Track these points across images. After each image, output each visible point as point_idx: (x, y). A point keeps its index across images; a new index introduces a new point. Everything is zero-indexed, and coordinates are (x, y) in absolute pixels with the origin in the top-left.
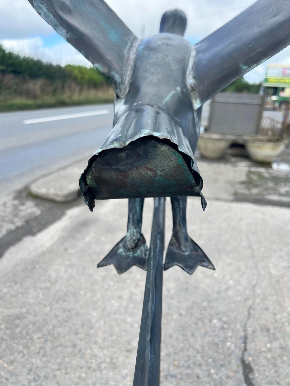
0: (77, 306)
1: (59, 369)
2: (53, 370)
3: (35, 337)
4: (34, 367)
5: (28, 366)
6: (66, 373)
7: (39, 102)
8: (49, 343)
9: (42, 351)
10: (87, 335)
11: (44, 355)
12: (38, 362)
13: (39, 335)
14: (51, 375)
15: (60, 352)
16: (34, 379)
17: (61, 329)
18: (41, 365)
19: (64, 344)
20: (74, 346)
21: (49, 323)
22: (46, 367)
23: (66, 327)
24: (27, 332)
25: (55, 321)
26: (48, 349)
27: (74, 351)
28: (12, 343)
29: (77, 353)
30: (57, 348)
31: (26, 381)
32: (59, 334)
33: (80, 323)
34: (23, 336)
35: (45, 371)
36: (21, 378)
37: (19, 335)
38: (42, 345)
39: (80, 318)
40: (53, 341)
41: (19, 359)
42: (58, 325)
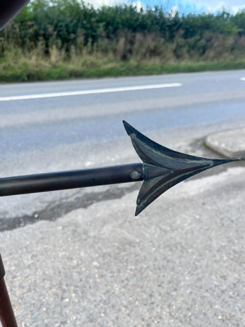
0: (177, 261)
1: (126, 307)
2: (122, 304)
3: (129, 267)
4: (112, 291)
5: (109, 287)
8: (135, 279)
9: (126, 282)
11: (124, 287)
12: (117, 289)
13: (133, 267)
14: (117, 308)
15: (137, 293)
16: (105, 301)
17: (150, 273)
18: (117, 292)
19: (144, 289)
20: (151, 296)
21: (147, 262)
22: (119, 297)
23: (156, 274)
24: (127, 260)
25: (151, 263)
26: (131, 283)
27: (147, 300)
28: (113, 261)
29: (148, 304)
30: (137, 288)
31: (99, 298)
32: (147, 276)
33: (169, 278)
34: (123, 261)
35: (116, 300)
36: (98, 293)
37: (121, 258)
38: (129, 277)
39: (172, 273)
40: (139, 279)
41: (108, 277)
42: (151, 267)
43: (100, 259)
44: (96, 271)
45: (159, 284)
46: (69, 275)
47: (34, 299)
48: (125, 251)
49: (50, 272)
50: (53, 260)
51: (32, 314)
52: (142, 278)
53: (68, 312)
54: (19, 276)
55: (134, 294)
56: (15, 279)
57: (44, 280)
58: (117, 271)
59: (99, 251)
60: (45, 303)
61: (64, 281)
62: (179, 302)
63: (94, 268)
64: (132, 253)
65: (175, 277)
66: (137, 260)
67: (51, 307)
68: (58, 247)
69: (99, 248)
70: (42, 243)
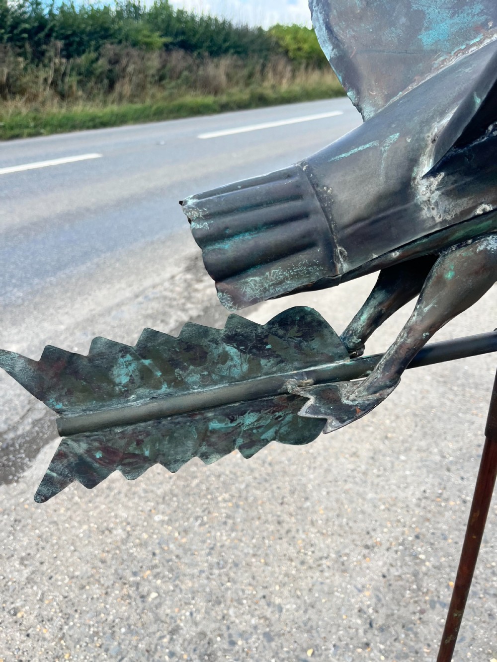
0: (284, 459)
1: (254, 555)
2: (246, 555)
3: (220, 499)
4: (219, 544)
5: (209, 541)
6: (266, 564)
7: (224, 99)
8: (241, 510)
9: (230, 522)
10: (300, 508)
11: (233, 530)
12: (224, 538)
13: (227, 496)
14: (244, 563)
15: (257, 528)
16: (218, 564)
17: (258, 493)
18: (227, 543)
19: (263, 517)
20: (279, 523)
21: (240, 479)
22: (236, 548)
23: (266, 490)
24: (208, 489)
25: (249, 478)
26: (239, 520)
27: (278, 531)
28: (186, 501)
29: (284, 535)
30: (253, 522)
31: (206, 565)
32: (255, 500)
33: (289, 487)
34: (202, 494)
35: (234, 554)
36: (199, 559)
37: (196, 491)
38: (230, 513)
39: (287, 479)
40: (247, 508)
41: (196, 529)
42: (254, 484)
43: (162, 507)
44: (170, 528)
45: (280, 501)
46: (125, 557)
47: (90, 626)
48: (196, 477)
49: (83, 569)
50: (72, 548)
51: (107, 650)
52: (250, 506)
53: (168, 611)
55: (254, 532)
57: (83, 587)
58: (206, 512)
59: (150, 495)
60: (117, 621)
61: (124, 569)
62: (322, 512)
63: (162, 526)
64: (208, 476)
65: (294, 482)
66: (224, 483)
67: (131, 622)
68: (64, 522)
69: (146, 491)
70: (22, 530)
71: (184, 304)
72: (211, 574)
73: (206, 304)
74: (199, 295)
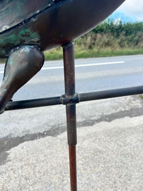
0: (130, 164)
1: (100, 188)
2: (98, 186)
3: (100, 165)
4: (91, 178)
5: (89, 176)
8: (104, 172)
9: (99, 174)
11: (98, 177)
12: (94, 177)
13: (103, 166)
14: (95, 188)
15: (106, 180)
16: (88, 184)
17: (114, 170)
18: (94, 180)
19: (110, 178)
20: (115, 183)
21: (111, 163)
22: (96, 182)
23: (117, 170)
24: (99, 161)
25: (114, 164)
26: (102, 175)
27: (113, 185)
28: (91, 161)
29: (114, 187)
30: (106, 178)
31: (84, 182)
32: (112, 171)
33: (125, 173)
34: (97, 161)
35: (94, 184)
36: (83, 179)
37: (95, 160)
38: (101, 171)
39: (127, 170)
40: (107, 173)
41: (88, 170)
42: (114, 166)
43: (83, 159)
44: (81, 166)
45: (120, 176)
46: (66, 167)
47: (47, 180)
48: (97, 156)
49: (55, 165)
50: (56, 158)
51: (46, 188)
52: (109, 172)
53: (66, 188)
54: (38, 166)
55: (104, 181)
56: (36, 168)
57: (52, 169)
58: (94, 167)
59: (82, 155)
60: (53, 182)
61: (63, 170)
62: (132, 187)
63: (80, 164)
64: (101, 157)
65: (129, 173)
66: (105, 162)
67: (56, 185)
68: (59, 151)
69: (82, 153)
70: (49, 149)
71: (125, 106)
72: (84, 186)
73: (133, 108)
74: (132, 105)
